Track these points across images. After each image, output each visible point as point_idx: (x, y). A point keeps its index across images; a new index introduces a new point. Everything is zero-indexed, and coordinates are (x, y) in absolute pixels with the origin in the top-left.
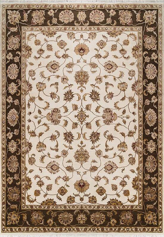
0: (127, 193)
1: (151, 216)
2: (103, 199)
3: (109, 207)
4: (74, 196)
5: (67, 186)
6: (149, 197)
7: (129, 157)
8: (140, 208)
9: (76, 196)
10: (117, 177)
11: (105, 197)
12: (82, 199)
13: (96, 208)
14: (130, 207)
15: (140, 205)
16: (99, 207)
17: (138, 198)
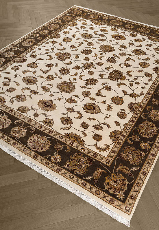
0: (98, 138)
1: (119, 183)
2: (63, 129)
3: (64, 139)
4: (30, 108)
5: (31, 97)
6: (128, 157)
7: (121, 111)
8: (107, 162)
9: (33, 110)
10: (94, 119)
11: (67, 127)
12: (36, 115)
13: (47, 132)
14: (92, 154)
15: (110, 159)
16: (51, 132)
17: (110, 150)
